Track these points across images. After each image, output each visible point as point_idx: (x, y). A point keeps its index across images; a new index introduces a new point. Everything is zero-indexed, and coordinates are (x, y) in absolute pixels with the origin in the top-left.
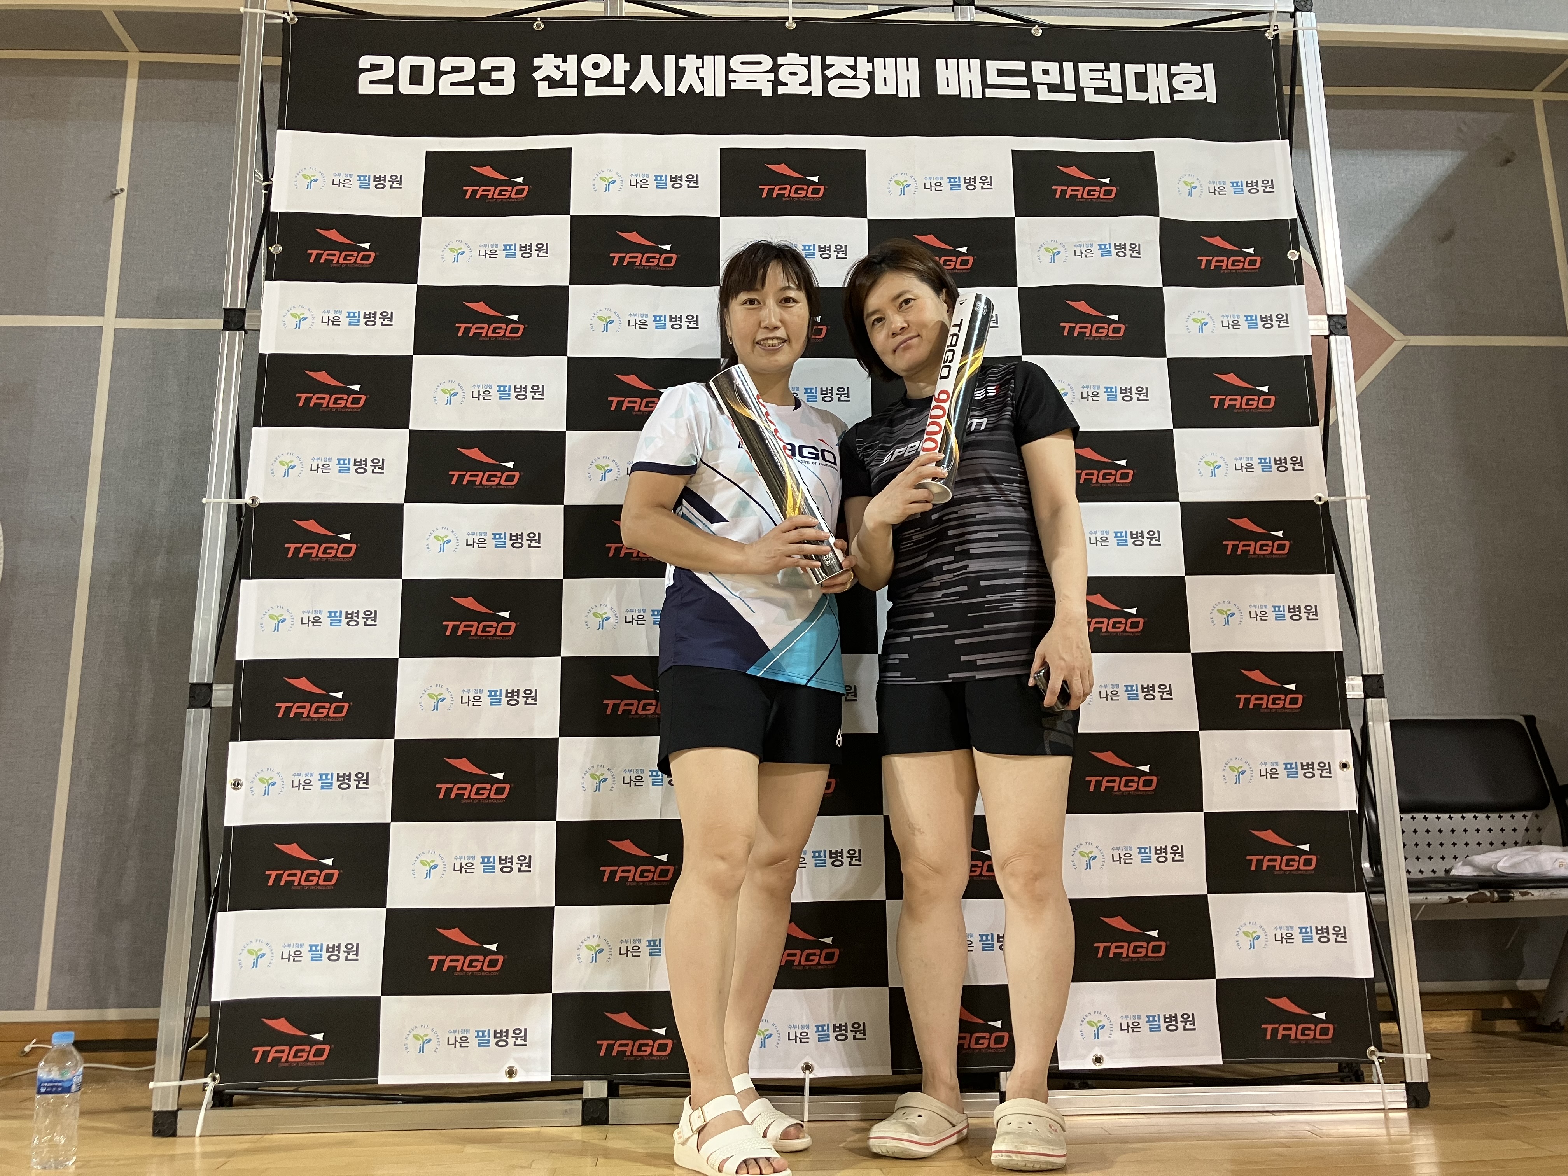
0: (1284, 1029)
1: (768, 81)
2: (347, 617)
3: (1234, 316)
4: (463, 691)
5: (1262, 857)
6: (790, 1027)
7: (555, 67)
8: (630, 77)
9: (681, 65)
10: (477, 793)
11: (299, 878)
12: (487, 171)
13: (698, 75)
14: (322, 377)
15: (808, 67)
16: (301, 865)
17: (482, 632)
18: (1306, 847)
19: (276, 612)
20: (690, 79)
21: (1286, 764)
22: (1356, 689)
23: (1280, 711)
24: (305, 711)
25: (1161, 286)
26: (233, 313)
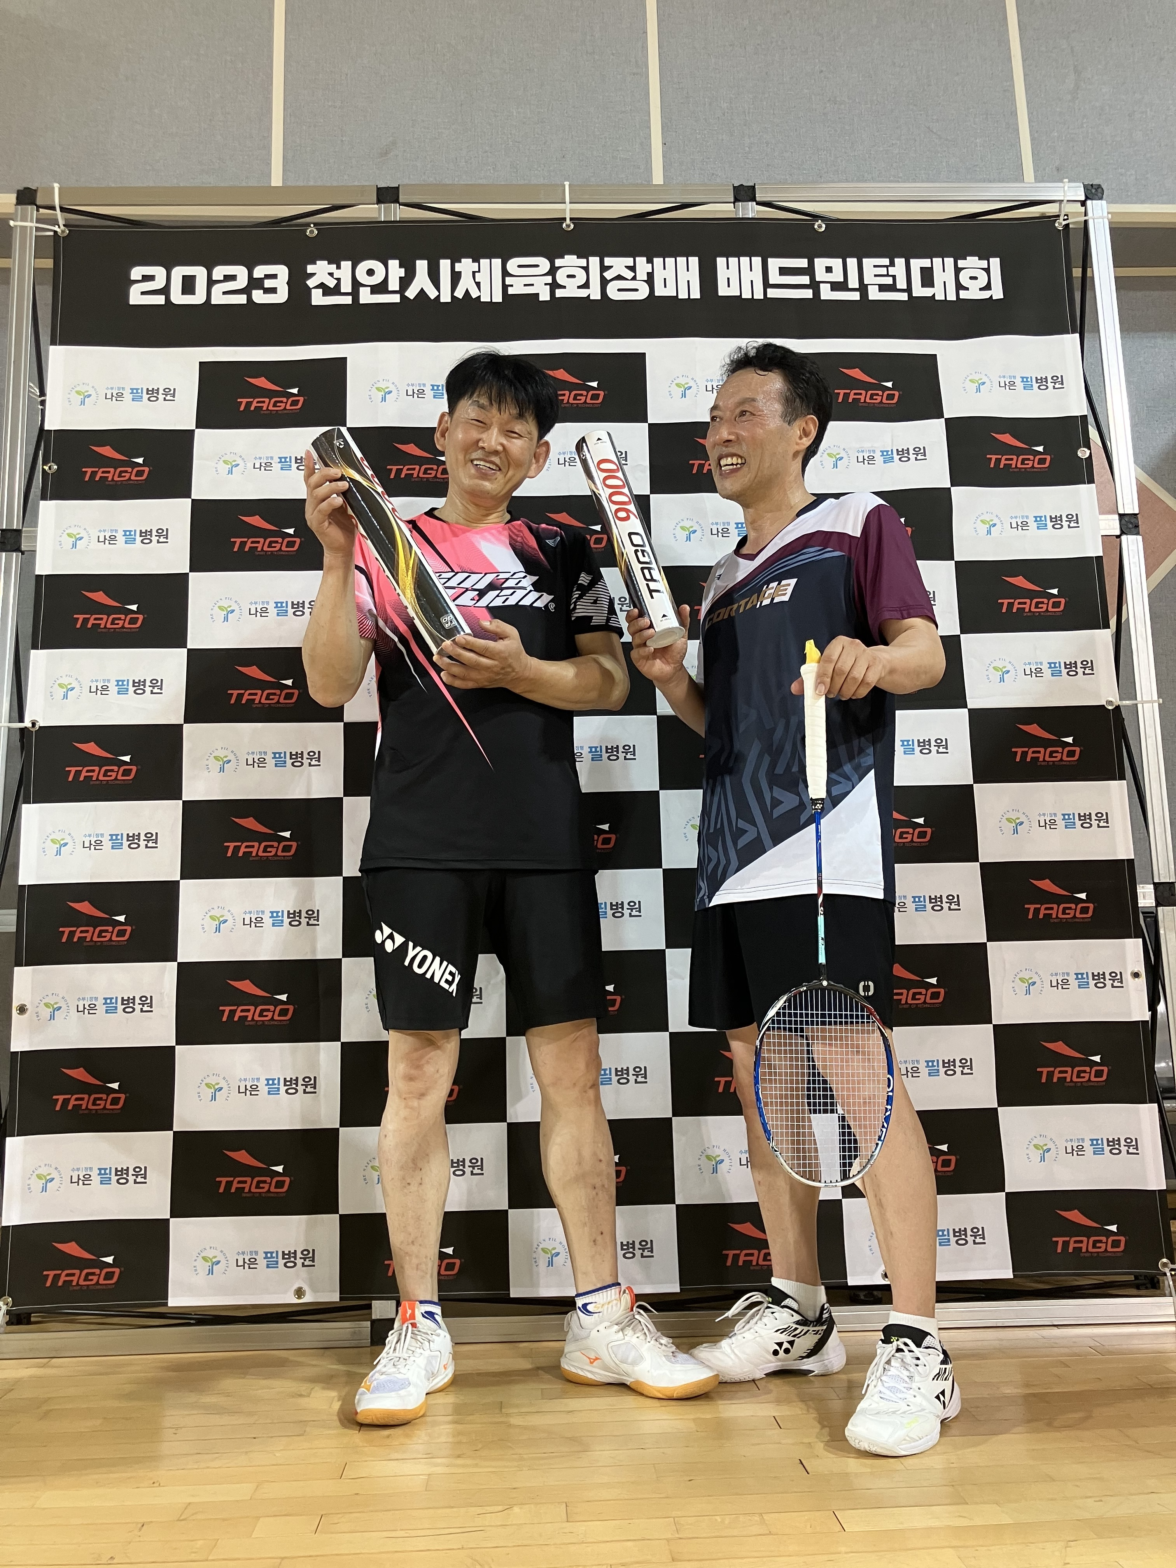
0: (1075, 1242)
1: (546, 284)
2: (128, 840)
3: (1023, 517)
4: (245, 913)
5: (1052, 1069)
7: (329, 274)
8: (405, 282)
9: (457, 269)
10: (260, 1015)
11: (86, 1102)
12: (262, 382)
13: (474, 279)
14: (100, 597)
15: (586, 269)
16: (88, 1089)
17: (263, 852)
18: (1097, 1059)
19: (58, 836)
20: (466, 284)
21: (1077, 974)
23: (1070, 920)
24: (88, 935)
25: (949, 486)
26: (9, 535)
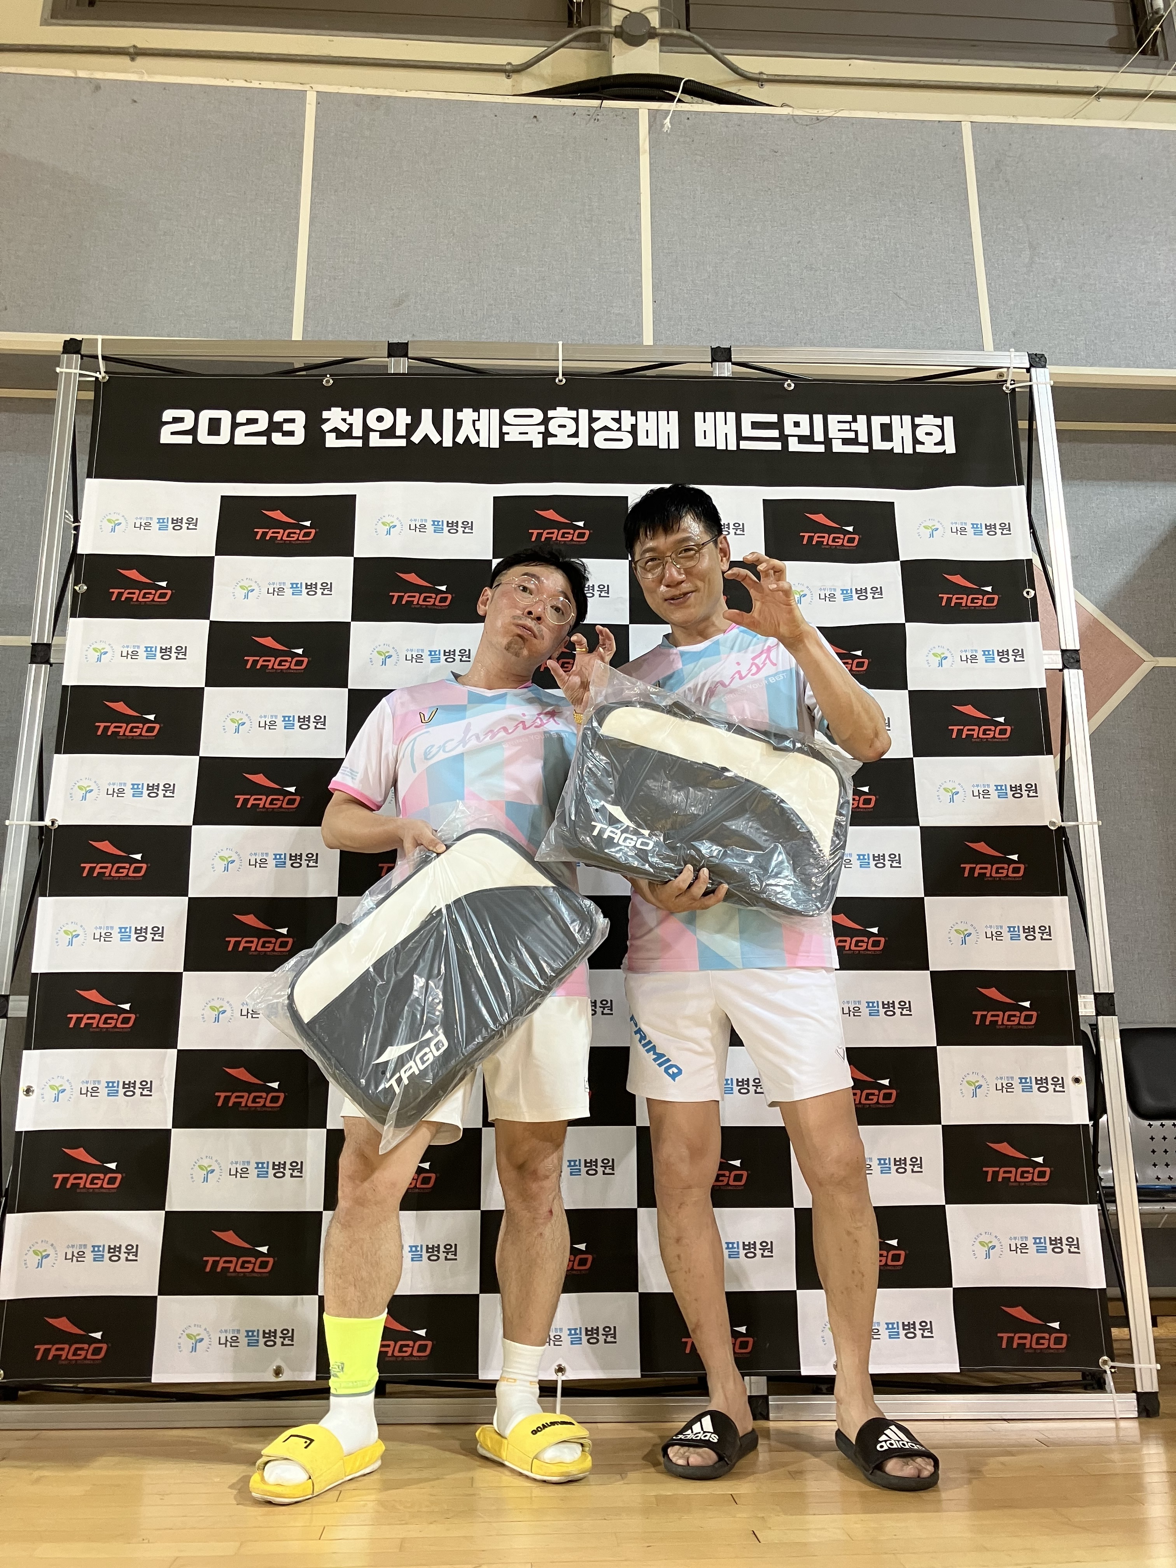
0: (1020, 1338)
1: (539, 433)
3: (972, 651)
4: (242, 1004)
5: (997, 1169)
8: (411, 429)
9: (458, 418)
10: (254, 1101)
11: (85, 1181)
12: (277, 515)
13: (474, 427)
14: (120, 707)
15: (576, 420)
16: (87, 1168)
17: (262, 947)
18: (1040, 1160)
19: (71, 928)
21: (1021, 1079)
22: (1087, 1006)
23: (1015, 1027)
24: (95, 1022)
25: (904, 621)
26: (39, 648)
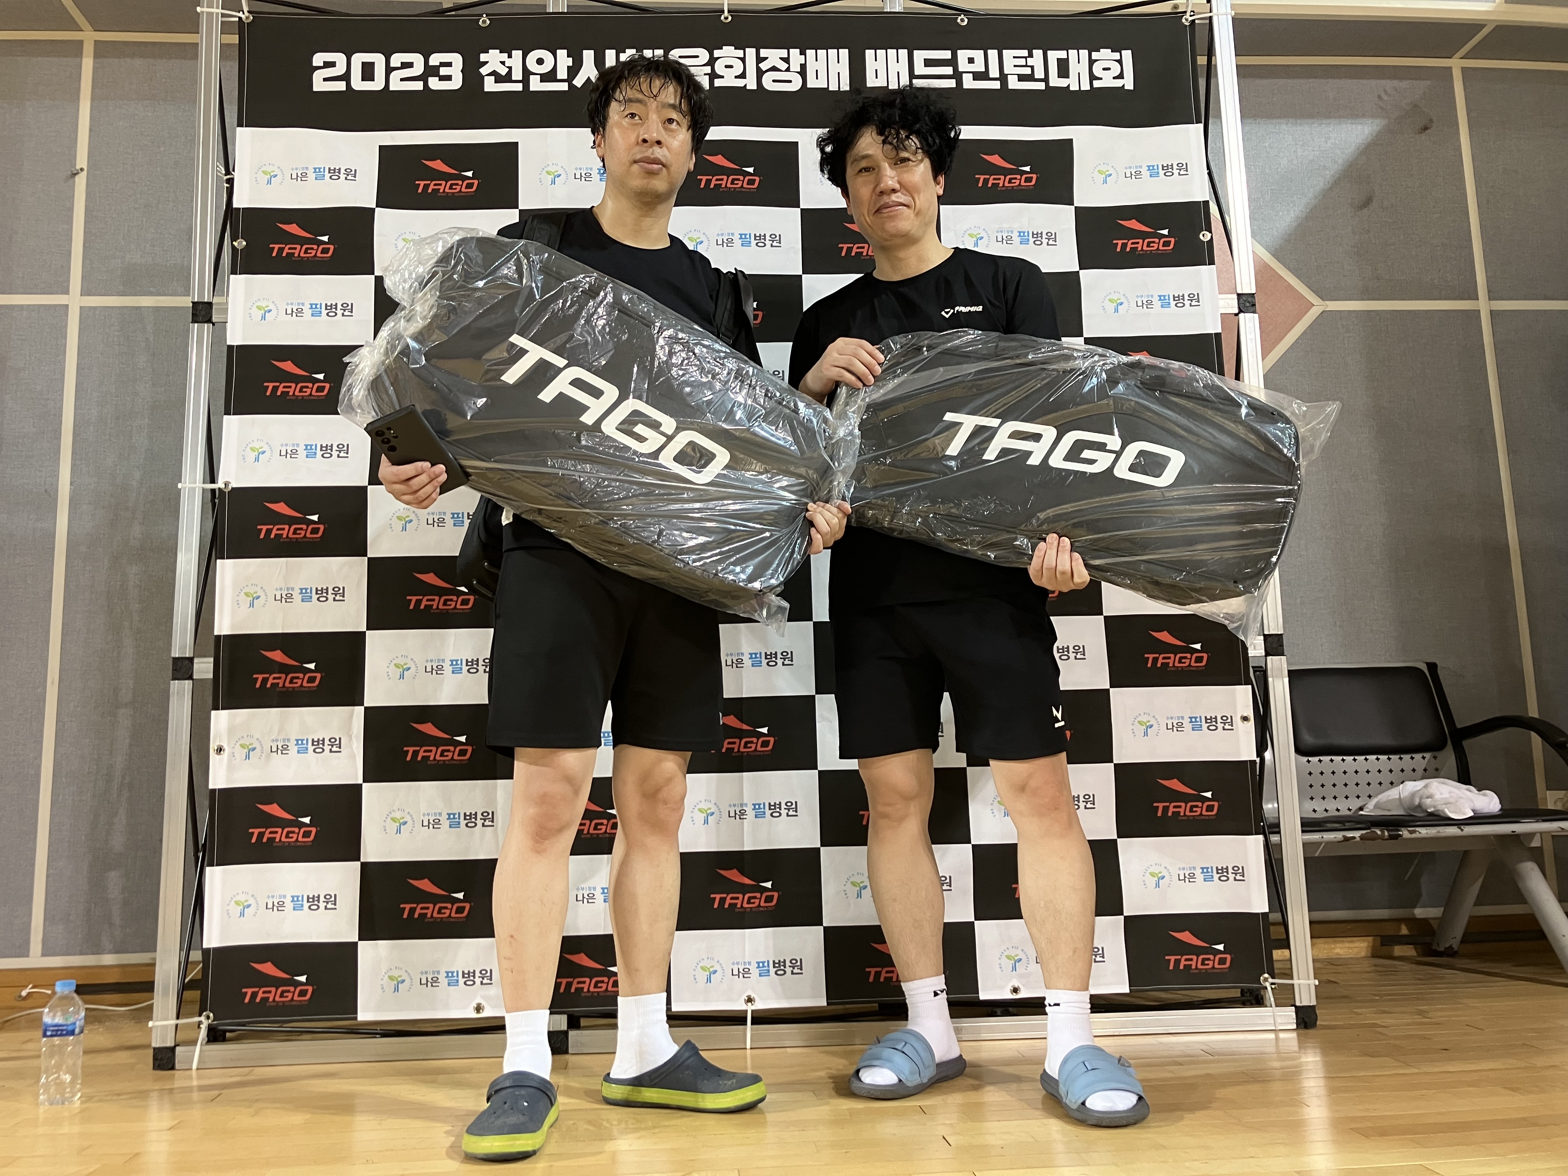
0: (1186, 960)
1: (705, 74)
2: (317, 594)
3: (1148, 296)
4: (427, 661)
5: (1167, 804)
6: (733, 964)
7: (501, 62)
8: (573, 71)
10: (442, 755)
11: (280, 835)
12: (438, 165)
14: (288, 366)
15: (743, 60)
16: (282, 823)
17: (443, 605)
18: (1208, 795)
19: (251, 590)
21: (1191, 718)
22: (1257, 647)
23: (1186, 669)
24: (281, 682)
25: (1078, 270)
26: (200, 307)
